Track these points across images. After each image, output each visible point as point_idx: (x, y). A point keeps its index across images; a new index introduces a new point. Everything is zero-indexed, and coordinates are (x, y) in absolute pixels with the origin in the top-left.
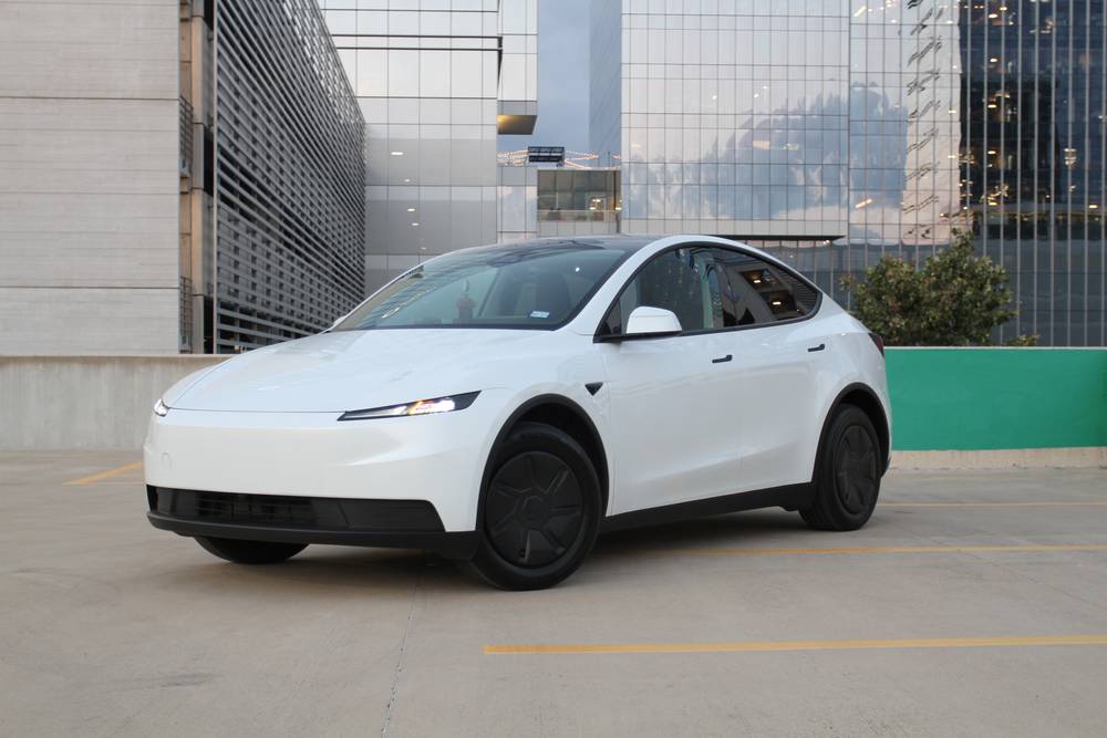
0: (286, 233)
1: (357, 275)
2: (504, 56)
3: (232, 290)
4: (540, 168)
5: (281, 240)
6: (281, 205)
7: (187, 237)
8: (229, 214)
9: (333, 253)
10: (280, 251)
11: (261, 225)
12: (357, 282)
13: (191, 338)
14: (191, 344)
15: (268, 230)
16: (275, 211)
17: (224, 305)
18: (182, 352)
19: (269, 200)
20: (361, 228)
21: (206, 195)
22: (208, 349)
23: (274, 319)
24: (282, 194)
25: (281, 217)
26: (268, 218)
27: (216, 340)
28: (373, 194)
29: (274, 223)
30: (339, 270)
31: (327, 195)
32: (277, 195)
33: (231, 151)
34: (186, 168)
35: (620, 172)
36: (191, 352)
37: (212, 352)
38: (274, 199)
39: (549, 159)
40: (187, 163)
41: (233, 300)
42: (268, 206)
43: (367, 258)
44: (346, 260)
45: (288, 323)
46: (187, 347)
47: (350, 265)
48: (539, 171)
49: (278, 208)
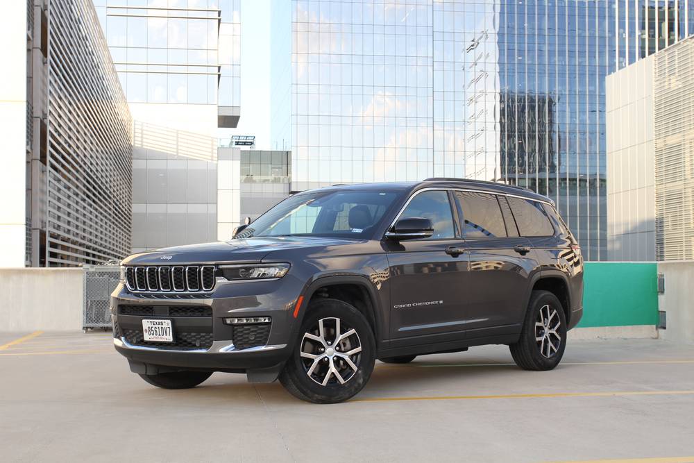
0: (88, 189)
1: (127, 216)
2: (221, 78)
3: (56, 226)
4: (241, 149)
5: (84, 193)
6: (85, 171)
7: (30, 191)
8: (54, 175)
9: (114, 202)
10: (84, 200)
11: (73, 183)
12: (128, 221)
13: (31, 257)
14: (31, 261)
15: (77, 187)
16: (81, 174)
17: (52, 236)
18: (27, 266)
19: (78, 167)
20: (130, 187)
21: (41, 164)
22: (42, 264)
23: (81, 245)
24: (85, 164)
25: (85, 178)
26: (77, 179)
27: (48, 259)
28: (137, 165)
29: (81, 182)
30: (117, 213)
31: (111, 165)
32: (82, 164)
33: (56, 135)
34: (29, 147)
35: (291, 152)
36: (31, 266)
37: (44, 266)
38: (81, 166)
39: (245, 143)
40: (30, 143)
41: (57, 232)
42: (78, 171)
43: (133, 206)
44: (121, 207)
45: (88, 247)
46: (28, 263)
47: (124, 210)
48: (241, 151)
49: (83, 173)
